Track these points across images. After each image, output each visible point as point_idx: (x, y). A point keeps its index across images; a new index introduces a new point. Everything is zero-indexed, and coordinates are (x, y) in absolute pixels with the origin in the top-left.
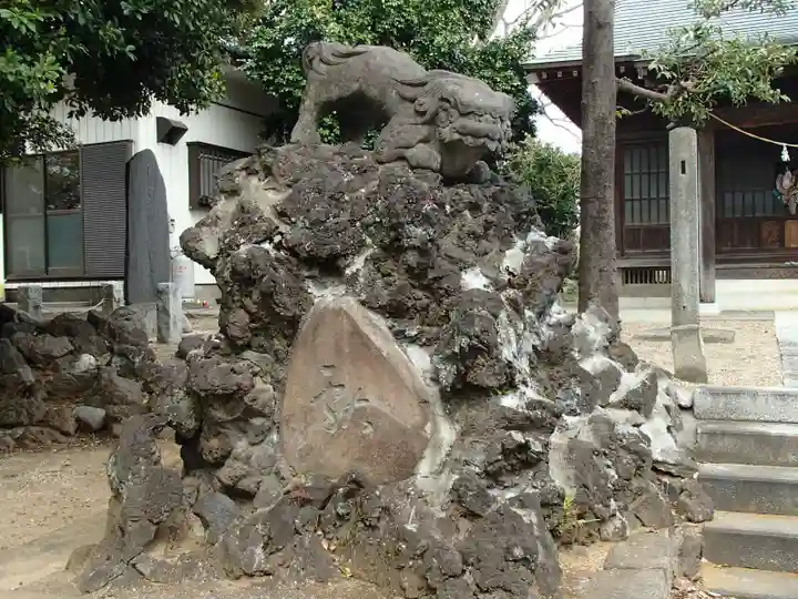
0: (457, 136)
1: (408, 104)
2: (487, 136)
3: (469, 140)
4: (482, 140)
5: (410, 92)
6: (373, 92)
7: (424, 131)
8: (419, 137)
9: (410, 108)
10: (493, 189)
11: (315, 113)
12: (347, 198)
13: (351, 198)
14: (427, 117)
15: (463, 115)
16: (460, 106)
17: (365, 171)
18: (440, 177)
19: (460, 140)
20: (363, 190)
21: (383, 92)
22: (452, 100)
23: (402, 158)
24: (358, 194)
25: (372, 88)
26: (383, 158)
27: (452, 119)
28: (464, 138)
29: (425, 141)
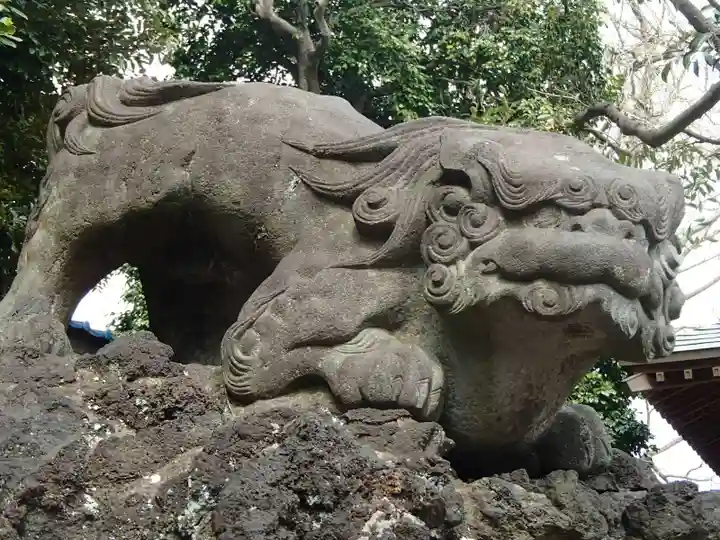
0: (495, 287)
1: (335, 213)
2: (605, 277)
3: (541, 295)
4: (590, 292)
5: (342, 176)
6: (231, 190)
7: (384, 287)
8: (369, 307)
9: (343, 222)
10: (625, 496)
11: (57, 268)
12: (91, 505)
13: (104, 504)
14: (396, 240)
15: (514, 217)
16: (503, 189)
17: (169, 414)
18: (441, 436)
19: (509, 299)
20: (156, 479)
21: (259, 186)
22: (475, 174)
23: (312, 381)
24: (132, 489)
25: (227, 179)
26: (249, 382)
27: (477, 233)
28: (522, 291)
29: (388, 320)
